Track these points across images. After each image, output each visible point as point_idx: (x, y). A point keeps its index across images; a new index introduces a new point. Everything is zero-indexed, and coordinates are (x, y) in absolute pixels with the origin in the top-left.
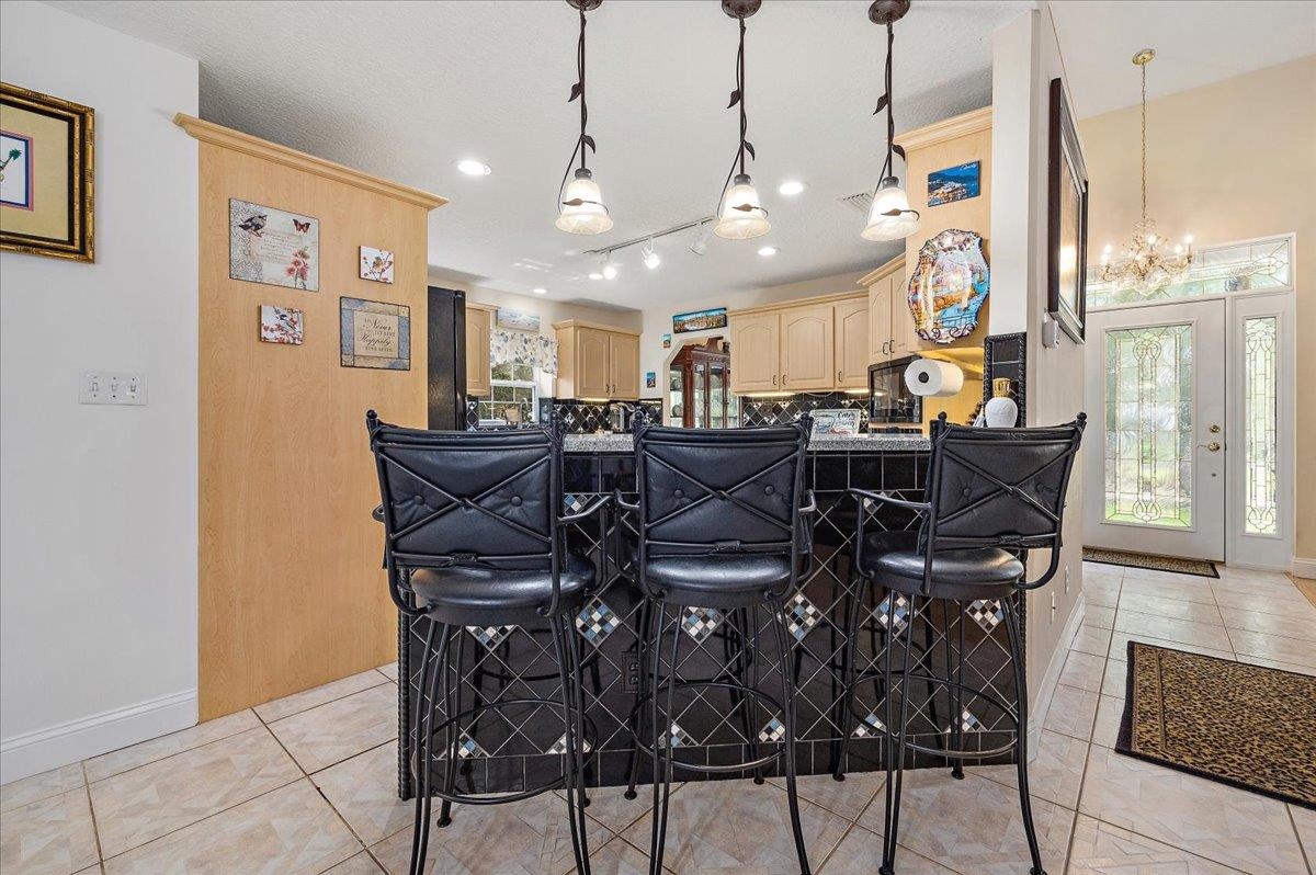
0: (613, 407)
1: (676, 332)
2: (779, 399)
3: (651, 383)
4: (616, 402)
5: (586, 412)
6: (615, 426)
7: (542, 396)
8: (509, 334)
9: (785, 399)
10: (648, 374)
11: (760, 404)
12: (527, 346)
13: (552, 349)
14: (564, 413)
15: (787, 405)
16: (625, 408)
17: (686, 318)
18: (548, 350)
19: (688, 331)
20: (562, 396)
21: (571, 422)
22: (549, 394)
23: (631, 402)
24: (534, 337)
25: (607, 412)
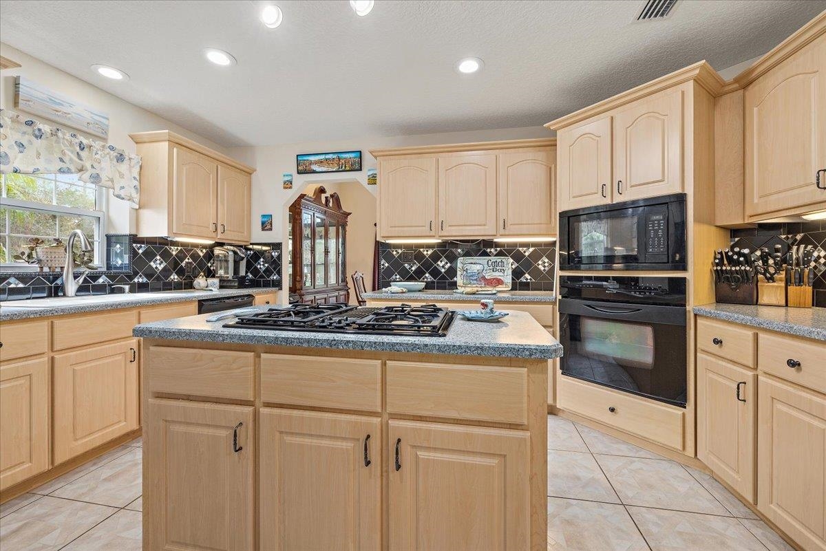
0: (217, 251)
1: (299, 172)
2: (422, 246)
3: (266, 225)
4: (221, 244)
5: (181, 256)
6: (221, 272)
7: (112, 232)
8: (46, 128)
9: (428, 246)
10: (264, 216)
11: (400, 251)
12: (82, 153)
13: (131, 167)
14: (149, 255)
15: (430, 252)
16: (235, 253)
17: (312, 158)
18: (123, 167)
19: (314, 172)
20: (145, 233)
21: (161, 267)
22: (124, 228)
23: (241, 246)
24: (97, 145)
25: (210, 255)
